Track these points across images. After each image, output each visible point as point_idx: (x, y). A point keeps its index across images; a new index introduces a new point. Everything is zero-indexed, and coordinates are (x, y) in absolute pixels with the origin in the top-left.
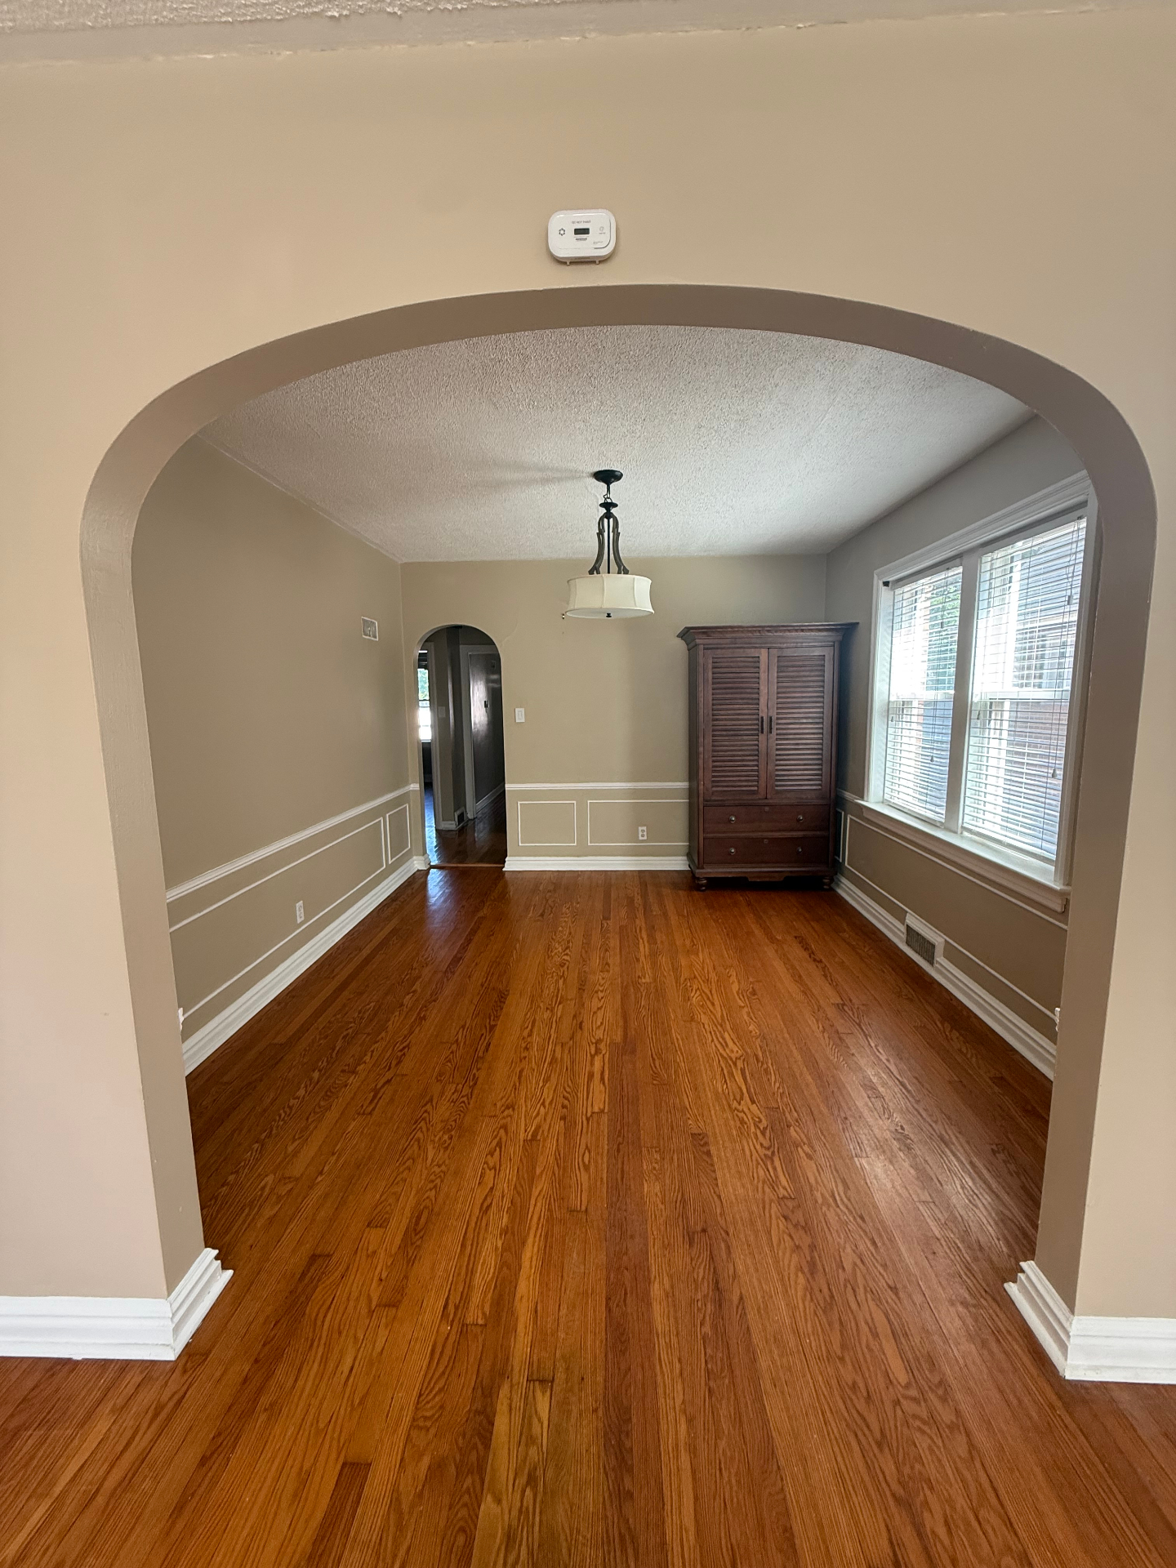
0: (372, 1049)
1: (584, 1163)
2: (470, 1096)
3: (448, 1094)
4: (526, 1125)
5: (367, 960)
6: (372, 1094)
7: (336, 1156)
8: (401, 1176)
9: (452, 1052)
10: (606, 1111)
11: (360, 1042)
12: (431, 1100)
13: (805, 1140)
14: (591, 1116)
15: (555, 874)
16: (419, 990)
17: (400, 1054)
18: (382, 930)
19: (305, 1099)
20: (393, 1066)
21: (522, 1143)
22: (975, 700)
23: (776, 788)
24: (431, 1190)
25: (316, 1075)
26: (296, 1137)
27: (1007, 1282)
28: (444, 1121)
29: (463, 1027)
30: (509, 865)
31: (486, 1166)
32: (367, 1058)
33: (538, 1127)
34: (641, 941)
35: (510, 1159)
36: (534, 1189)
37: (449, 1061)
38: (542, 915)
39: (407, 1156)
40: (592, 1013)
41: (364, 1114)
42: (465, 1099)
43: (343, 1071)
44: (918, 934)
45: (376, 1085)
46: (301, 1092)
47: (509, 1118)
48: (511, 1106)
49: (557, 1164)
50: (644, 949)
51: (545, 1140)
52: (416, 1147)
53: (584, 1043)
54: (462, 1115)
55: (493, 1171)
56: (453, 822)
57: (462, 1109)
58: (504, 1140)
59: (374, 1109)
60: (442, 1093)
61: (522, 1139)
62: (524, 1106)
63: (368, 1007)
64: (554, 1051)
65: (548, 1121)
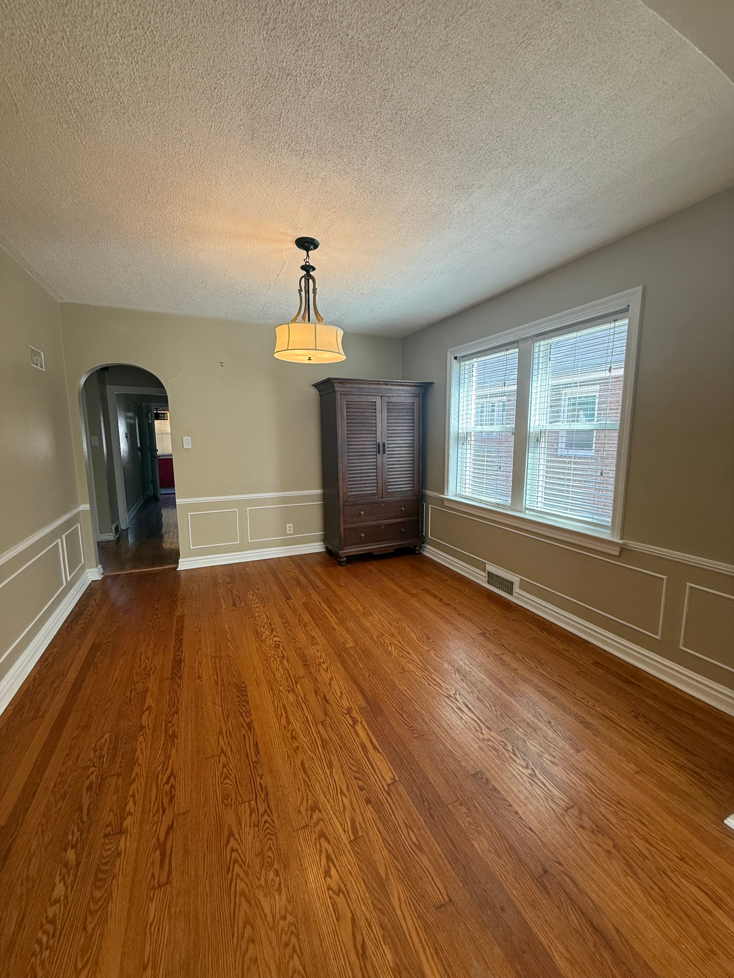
0: (131, 792)
1: (414, 844)
2: (268, 811)
3: (245, 818)
4: (341, 825)
5: (78, 685)
6: (158, 852)
7: (149, 969)
8: (248, 956)
9: (224, 766)
10: (397, 779)
11: (112, 788)
12: (231, 834)
13: (542, 750)
14: (389, 789)
15: (226, 568)
16: (154, 706)
17: (167, 787)
18: (79, 648)
19: (70, 899)
20: (166, 804)
21: (348, 846)
22: (531, 430)
23: (388, 490)
24: (291, 957)
25: (71, 855)
26: (80, 966)
27: (726, 818)
28: (259, 854)
29: (221, 733)
30: (181, 565)
31: (330, 892)
32: (130, 806)
33: (353, 821)
34: (326, 612)
35: (350, 873)
36: (393, 901)
37: (226, 777)
38: (234, 605)
39: (241, 924)
40: (328, 685)
41: (160, 886)
42: (266, 817)
43: (106, 836)
44: (497, 576)
45: (158, 840)
46: (59, 890)
47: (321, 822)
48: (315, 808)
49: (394, 856)
50: (333, 620)
51: (367, 834)
52: (245, 905)
53: (340, 717)
54: (274, 838)
55: (341, 895)
56: (111, 534)
57: (269, 831)
58: (330, 851)
59: (170, 873)
60: (239, 822)
61: (347, 843)
62: (327, 804)
63: (103, 741)
64: (319, 732)
65: (358, 811)
